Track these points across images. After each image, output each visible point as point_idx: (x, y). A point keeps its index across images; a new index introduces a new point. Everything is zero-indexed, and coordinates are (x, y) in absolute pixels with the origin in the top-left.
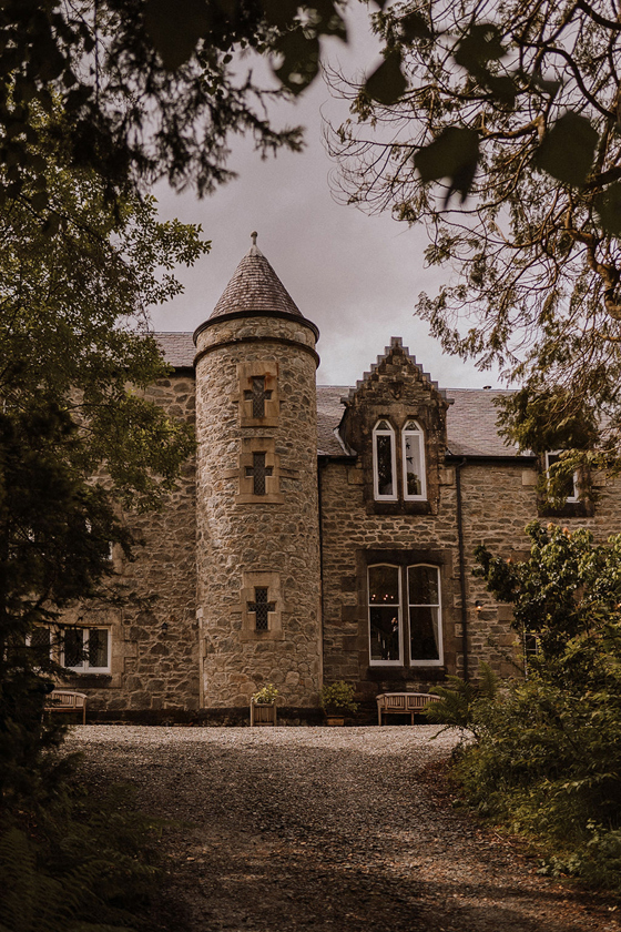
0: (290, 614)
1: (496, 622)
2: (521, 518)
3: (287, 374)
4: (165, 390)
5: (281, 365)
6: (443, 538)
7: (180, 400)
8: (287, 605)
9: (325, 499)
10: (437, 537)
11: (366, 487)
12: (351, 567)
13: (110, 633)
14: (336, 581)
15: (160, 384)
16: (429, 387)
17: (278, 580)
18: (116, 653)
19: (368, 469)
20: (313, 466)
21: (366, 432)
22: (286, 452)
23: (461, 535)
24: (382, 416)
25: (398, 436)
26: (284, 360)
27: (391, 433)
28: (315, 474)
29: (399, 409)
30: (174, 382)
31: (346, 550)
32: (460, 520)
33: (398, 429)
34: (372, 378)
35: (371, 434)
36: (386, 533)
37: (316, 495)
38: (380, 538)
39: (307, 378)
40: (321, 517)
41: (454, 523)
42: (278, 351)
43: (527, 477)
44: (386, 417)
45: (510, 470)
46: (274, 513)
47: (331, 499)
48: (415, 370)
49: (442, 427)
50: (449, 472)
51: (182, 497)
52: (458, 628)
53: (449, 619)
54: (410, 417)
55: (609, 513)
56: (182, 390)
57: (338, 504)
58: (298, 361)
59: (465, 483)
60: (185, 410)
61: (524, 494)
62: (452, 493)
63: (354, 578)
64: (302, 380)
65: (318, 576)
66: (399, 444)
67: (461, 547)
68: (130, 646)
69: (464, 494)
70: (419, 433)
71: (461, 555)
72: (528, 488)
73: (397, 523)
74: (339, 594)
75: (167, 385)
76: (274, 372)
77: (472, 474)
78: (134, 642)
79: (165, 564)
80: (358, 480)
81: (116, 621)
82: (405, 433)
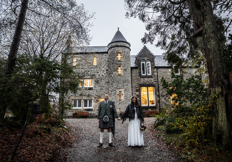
0: (126, 96)
1: (165, 97)
2: (169, 78)
3: (124, 52)
4: (103, 56)
5: (123, 51)
6: (155, 82)
7: (105, 58)
8: (125, 95)
9: (132, 75)
10: (153, 81)
11: (140, 73)
12: (138, 87)
13: (92, 101)
14: (135, 90)
15: (102, 55)
16: (151, 54)
17: (123, 90)
18: (94, 104)
19: (140, 69)
20: (130, 69)
21: (140, 62)
22: (124, 66)
23: (158, 81)
24: (143, 60)
25: (146, 63)
26: (124, 50)
27: (144, 63)
28: (130, 70)
29: (146, 58)
30: (104, 54)
31: (136, 84)
32: (158, 78)
33: (146, 62)
34: (140, 53)
35: (141, 63)
36: (144, 81)
37: (130, 74)
38: (143, 82)
39: (128, 53)
40: (132, 78)
41: (157, 79)
42: (123, 48)
43: (170, 70)
44: (144, 60)
45: (167, 69)
46: (122, 78)
47: (133, 75)
48: (149, 51)
49: (154, 61)
50: (155, 69)
51: (106, 75)
52: (158, 98)
53: (156, 97)
54: (148, 60)
55: (185, 76)
56: (106, 56)
57: (135, 76)
58: (126, 50)
59: (158, 71)
60: (106, 59)
61: (169, 73)
62: (156, 73)
63: (138, 90)
64: (127, 53)
65: (131, 89)
66: (146, 65)
67: (158, 83)
68: (96, 103)
69: (158, 73)
70: (150, 63)
71: (158, 85)
72: (170, 72)
73: (146, 79)
74: (135, 92)
75: (103, 55)
76: (122, 52)
77: (159, 70)
78: (97, 102)
79: (103, 88)
80: (139, 71)
81: (94, 98)
82: (147, 63)
